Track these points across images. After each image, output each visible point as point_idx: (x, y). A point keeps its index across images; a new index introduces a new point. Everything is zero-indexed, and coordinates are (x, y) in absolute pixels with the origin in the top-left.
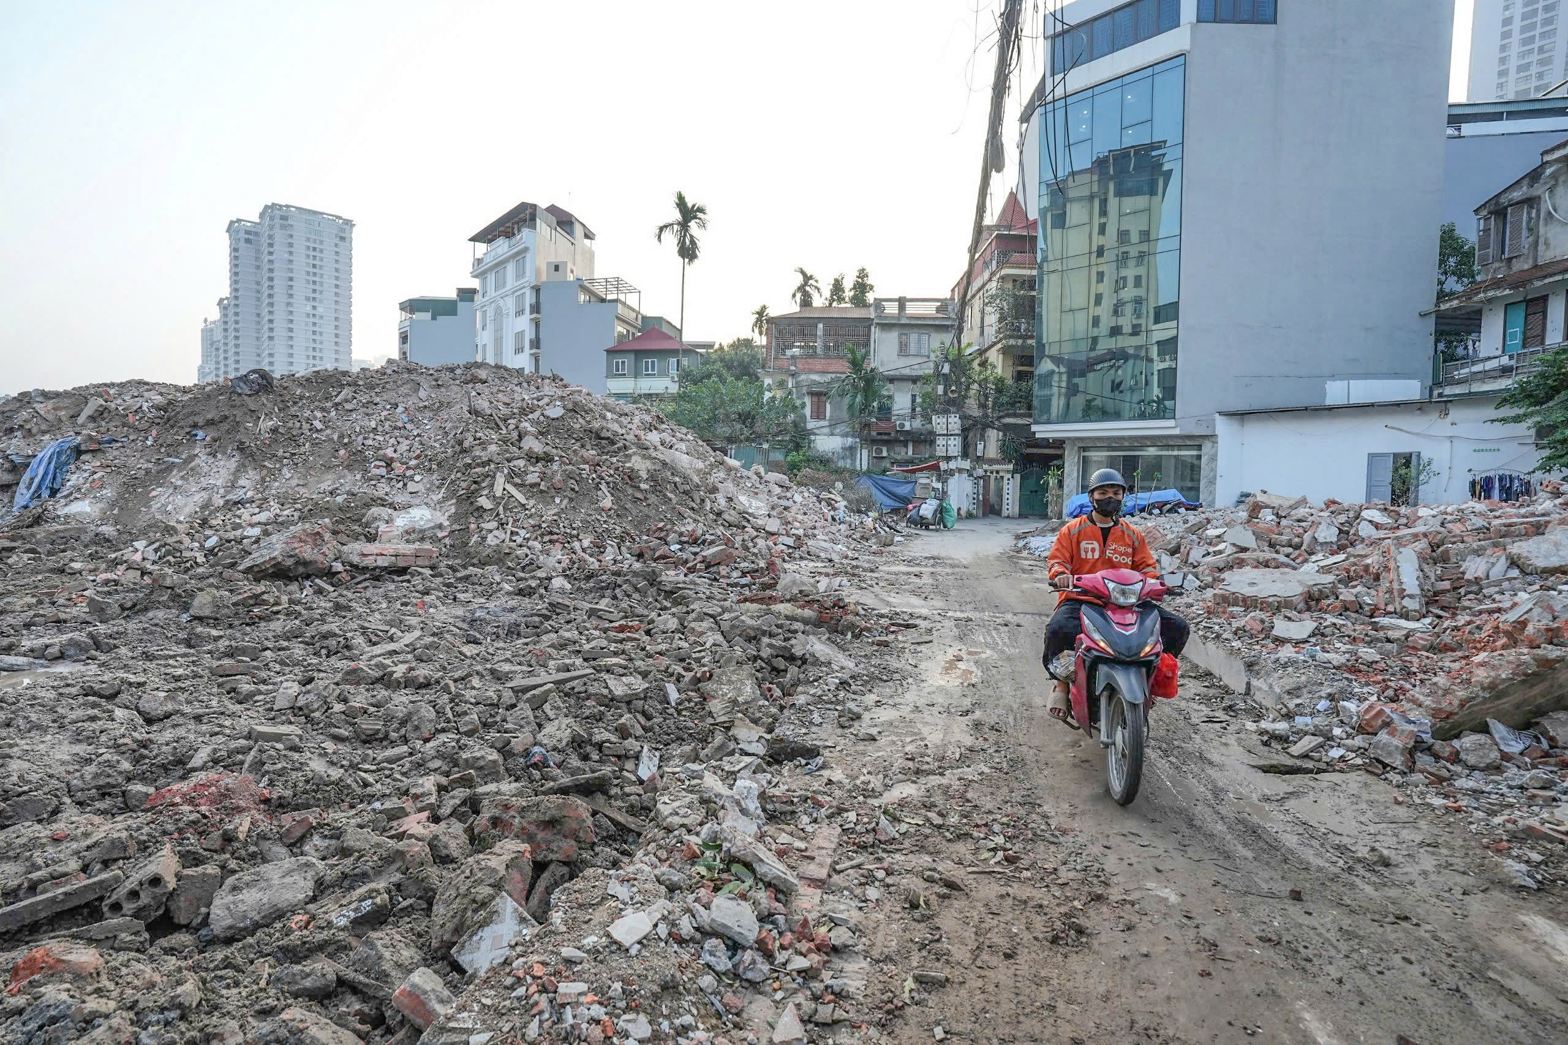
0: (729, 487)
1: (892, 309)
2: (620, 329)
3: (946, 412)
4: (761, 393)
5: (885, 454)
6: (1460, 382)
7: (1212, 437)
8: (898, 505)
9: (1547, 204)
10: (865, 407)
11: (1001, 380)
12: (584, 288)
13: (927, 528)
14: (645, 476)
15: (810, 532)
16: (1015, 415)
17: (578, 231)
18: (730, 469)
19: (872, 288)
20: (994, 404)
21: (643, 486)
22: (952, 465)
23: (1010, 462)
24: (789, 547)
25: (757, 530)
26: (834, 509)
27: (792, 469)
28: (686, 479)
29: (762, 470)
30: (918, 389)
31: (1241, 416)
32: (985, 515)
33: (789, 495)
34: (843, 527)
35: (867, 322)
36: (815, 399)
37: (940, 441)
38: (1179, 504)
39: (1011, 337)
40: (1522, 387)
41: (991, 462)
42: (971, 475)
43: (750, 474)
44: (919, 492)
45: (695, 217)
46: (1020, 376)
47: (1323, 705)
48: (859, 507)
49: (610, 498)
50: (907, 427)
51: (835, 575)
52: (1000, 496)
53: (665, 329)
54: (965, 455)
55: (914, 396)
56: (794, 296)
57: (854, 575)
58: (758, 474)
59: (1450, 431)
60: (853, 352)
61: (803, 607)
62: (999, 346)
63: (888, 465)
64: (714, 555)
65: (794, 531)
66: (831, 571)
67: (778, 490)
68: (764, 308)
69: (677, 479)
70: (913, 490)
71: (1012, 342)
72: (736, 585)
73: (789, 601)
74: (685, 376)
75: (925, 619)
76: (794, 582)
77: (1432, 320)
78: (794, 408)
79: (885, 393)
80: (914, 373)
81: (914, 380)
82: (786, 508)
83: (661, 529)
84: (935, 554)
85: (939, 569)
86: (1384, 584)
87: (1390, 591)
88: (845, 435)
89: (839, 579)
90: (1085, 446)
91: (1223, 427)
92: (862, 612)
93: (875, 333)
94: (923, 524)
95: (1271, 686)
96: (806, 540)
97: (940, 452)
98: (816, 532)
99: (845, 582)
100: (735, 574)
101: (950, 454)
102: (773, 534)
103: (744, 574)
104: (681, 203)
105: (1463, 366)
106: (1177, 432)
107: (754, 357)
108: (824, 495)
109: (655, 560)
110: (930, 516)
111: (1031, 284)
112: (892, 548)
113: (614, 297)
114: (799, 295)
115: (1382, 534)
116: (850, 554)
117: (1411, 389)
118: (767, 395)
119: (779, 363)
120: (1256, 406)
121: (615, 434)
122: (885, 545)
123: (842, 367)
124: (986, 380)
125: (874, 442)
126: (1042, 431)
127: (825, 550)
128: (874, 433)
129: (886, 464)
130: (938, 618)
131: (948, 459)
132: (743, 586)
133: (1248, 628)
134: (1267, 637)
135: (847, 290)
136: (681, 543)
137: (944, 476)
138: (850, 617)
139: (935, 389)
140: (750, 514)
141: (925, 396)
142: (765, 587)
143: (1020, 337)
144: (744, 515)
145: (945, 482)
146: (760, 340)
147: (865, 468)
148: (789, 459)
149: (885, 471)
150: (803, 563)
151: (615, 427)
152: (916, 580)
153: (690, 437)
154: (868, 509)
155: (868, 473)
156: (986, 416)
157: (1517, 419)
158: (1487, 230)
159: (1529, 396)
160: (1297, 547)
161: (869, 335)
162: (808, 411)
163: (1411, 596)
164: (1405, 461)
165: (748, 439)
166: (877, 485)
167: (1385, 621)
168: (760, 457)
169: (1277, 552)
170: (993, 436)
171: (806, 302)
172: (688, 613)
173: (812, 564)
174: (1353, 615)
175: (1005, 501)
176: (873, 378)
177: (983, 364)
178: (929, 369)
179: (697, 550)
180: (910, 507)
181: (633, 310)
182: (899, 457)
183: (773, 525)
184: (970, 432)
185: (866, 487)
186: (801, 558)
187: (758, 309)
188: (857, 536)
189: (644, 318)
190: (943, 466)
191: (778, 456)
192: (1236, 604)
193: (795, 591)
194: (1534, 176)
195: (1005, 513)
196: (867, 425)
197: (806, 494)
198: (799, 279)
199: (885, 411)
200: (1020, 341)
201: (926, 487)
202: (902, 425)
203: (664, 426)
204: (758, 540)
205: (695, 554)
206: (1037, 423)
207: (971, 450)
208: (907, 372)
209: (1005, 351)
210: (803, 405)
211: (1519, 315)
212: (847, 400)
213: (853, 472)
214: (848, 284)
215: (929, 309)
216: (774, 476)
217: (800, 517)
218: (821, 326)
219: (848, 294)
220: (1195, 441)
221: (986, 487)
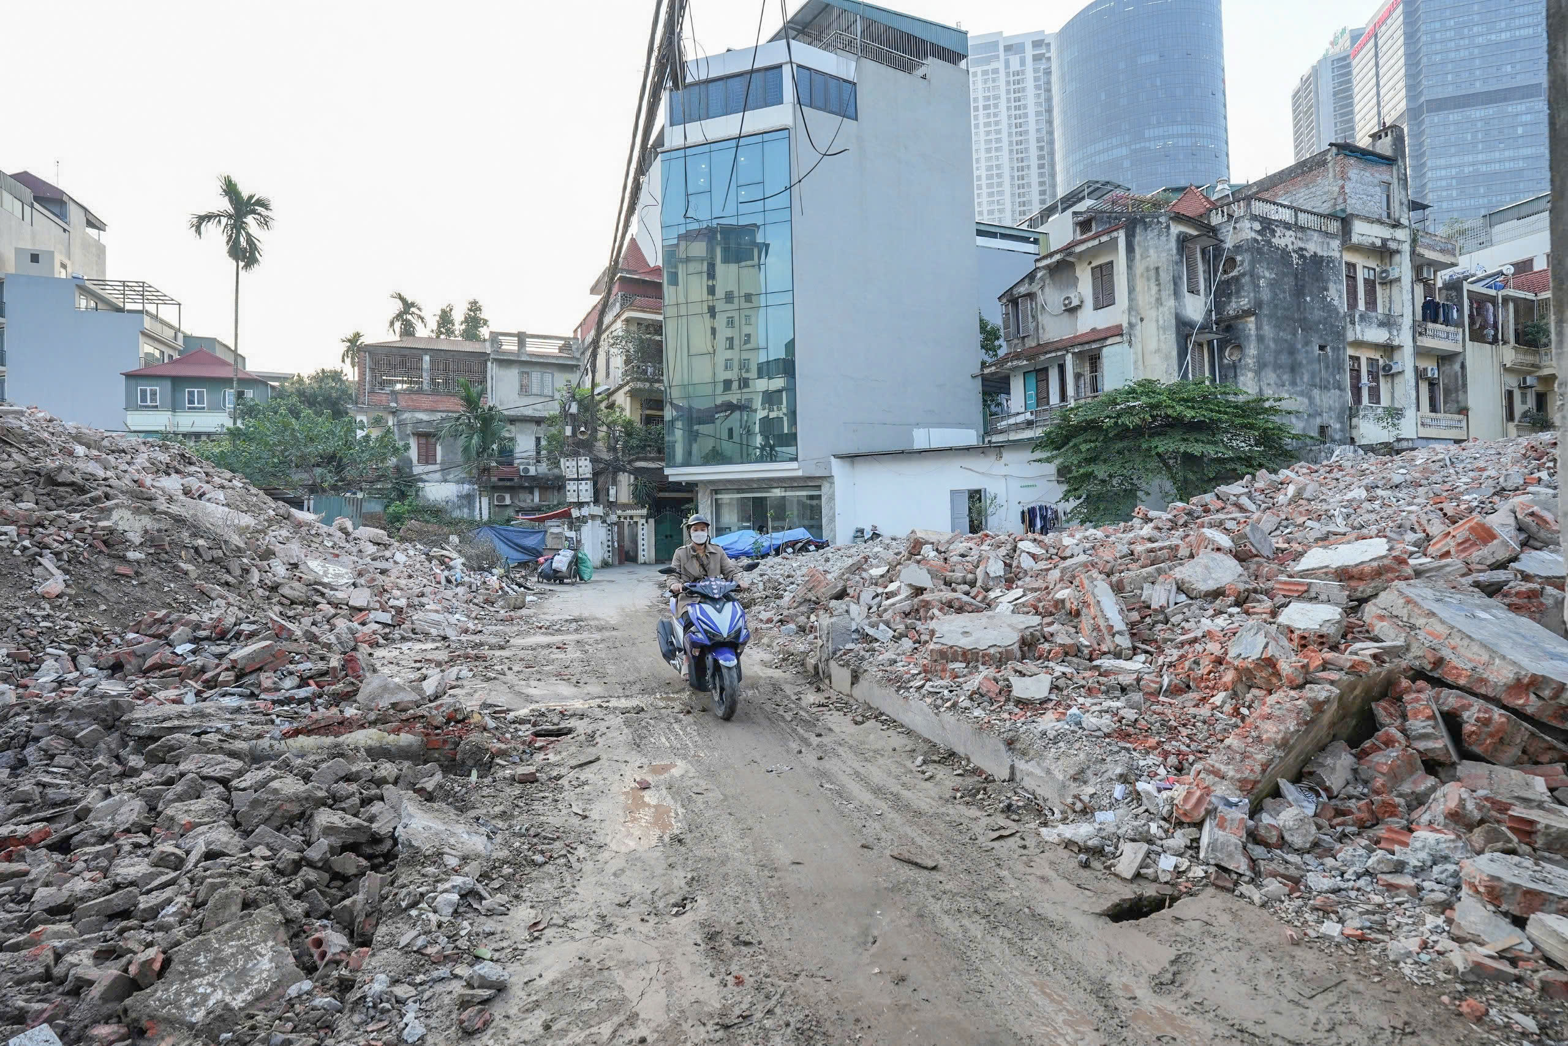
0: (295, 549)
1: (510, 346)
2: (148, 348)
3: (576, 454)
4: (351, 431)
5: (508, 501)
6: (1001, 432)
7: (829, 478)
8: (527, 558)
9: (1040, 299)
10: (484, 448)
11: (630, 423)
12: (84, 290)
13: (562, 583)
14: (137, 540)
15: (416, 601)
16: (645, 459)
17: (74, 213)
18: (299, 525)
19: (485, 322)
20: (624, 447)
21: (132, 555)
22: (585, 511)
23: (643, 507)
24: (386, 625)
25: (336, 606)
26: (449, 568)
27: (392, 523)
28: (218, 542)
29: (349, 525)
30: (541, 431)
31: (852, 458)
32: (621, 563)
33: (388, 554)
34: (460, 590)
35: (483, 357)
36: (423, 441)
37: (571, 486)
38: (809, 542)
39: (638, 380)
40: (1048, 434)
41: (625, 507)
42: (604, 522)
43: (332, 530)
44: (550, 542)
45: (254, 212)
46: (648, 420)
47: (1119, 790)
48: (480, 564)
49: (59, 576)
50: (532, 471)
51: (452, 661)
52: (635, 542)
53: (219, 353)
54: (596, 501)
55: (538, 439)
56: (392, 324)
57: (477, 658)
58: (343, 530)
59: (1004, 471)
60: (467, 389)
61: (397, 731)
62: (627, 388)
63: (513, 514)
64: (251, 657)
65: (392, 602)
66: (443, 655)
67: (371, 549)
68: (357, 336)
69: (201, 542)
70: (543, 540)
71: (639, 385)
72: (288, 701)
73: (373, 724)
74: (248, 411)
75: (582, 717)
76: (385, 688)
77: (979, 381)
78: (396, 450)
79: (507, 435)
80: (537, 414)
81: (538, 421)
82: (383, 572)
83: (161, 621)
84: (576, 614)
85: (584, 636)
86: (1086, 623)
87: (1096, 628)
88: (458, 482)
89: (455, 670)
90: (717, 488)
91: (838, 469)
92: (491, 724)
93: (492, 369)
94: (555, 577)
95: (1048, 772)
96: (411, 612)
97: (571, 498)
98: (424, 600)
99: (465, 673)
100: (288, 683)
101: (582, 499)
102: (360, 610)
103: (303, 682)
104: (230, 190)
105: (1003, 419)
106: (800, 473)
107: (344, 392)
108: (436, 551)
109: (145, 673)
110: (564, 569)
111: (658, 328)
112: (524, 612)
113: (139, 307)
114: (398, 325)
115: (1042, 565)
116: (471, 625)
117: (970, 437)
118: (360, 434)
119: (375, 398)
120: (863, 450)
121: (91, 477)
122: (516, 608)
123: (456, 405)
124: (614, 422)
125: (495, 488)
126: (676, 474)
127: (437, 624)
128: (494, 479)
129: (511, 512)
130: (598, 713)
131: (580, 505)
132: (301, 702)
133: (984, 690)
134: (1008, 700)
135: (457, 323)
136: (195, 640)
137: (576, 524)
138: (475, 737)
139: (561, 432)
140: (324, 585)
141: (551, 439)
142: (338, 699)
143: (647, 380)
144: (316, 587)
145: (578, 530)
146: (351, 374)
147: (485, 517)
148: (391, 510)
149: (508, 521)
150: (405, 646)
151: (94, 468)
152: (558, 655)
153: (236, 483)
154: (492, 566)
155: (490, 524)
156: (617, 459)
157: (1048, 460)
158: (1007, 314)
159: (1052, 442)
160: (972, 584)
161: (484, 372)
162: (413, 454)
163: (1120, 633)
164: (975, 496)
165: (334, 487)
166: (499, 535)
167: (1106, 663)
168: (349, 509)
169: (954, 590)
170: (625, 480)
171: (408, 330)
172: (170, 782)
173: (418, 646)
174: (1075, 660)
175: (640, 548)
176: (492, 418)
177: (611, 406)
178: (554, 409)
179: (225, 649)
180: (541, 559)
181: (171, 327)
182: (523, 505)
183: (360, 598)
184: (603, 476)
185: (487, 540)
186: (404, 639)
187: (349, 335)
188: (480, 599)
189: (186, 338)
190: (575, 513)
191: (376, 507)
192: (954, 660)
193: (384, 703)
194: (1031, 277)
195: (641, 559)
196: (486, 470)
197: (411, 552)
198: (397, 306)
199: (506, 454)
200: (647, 385)
201: (558, 536)
202: (526, 470)
203: (192, 469)
204: (336, 621)
205: (221, 656)
206: (668, 466)
207: (602, 497)
208: (529, 412)
209: (633, 394)
210: (407, 447)
211: (1032, 381)
212: (462, 441)
213: (472, 523)
214: (458, 316)
215: (551, 349)
216: (366, 532)
217: (403, 582)
218: (427, 358)
219: (459, 327)
220: (814, 483)
221: (620, 534)
